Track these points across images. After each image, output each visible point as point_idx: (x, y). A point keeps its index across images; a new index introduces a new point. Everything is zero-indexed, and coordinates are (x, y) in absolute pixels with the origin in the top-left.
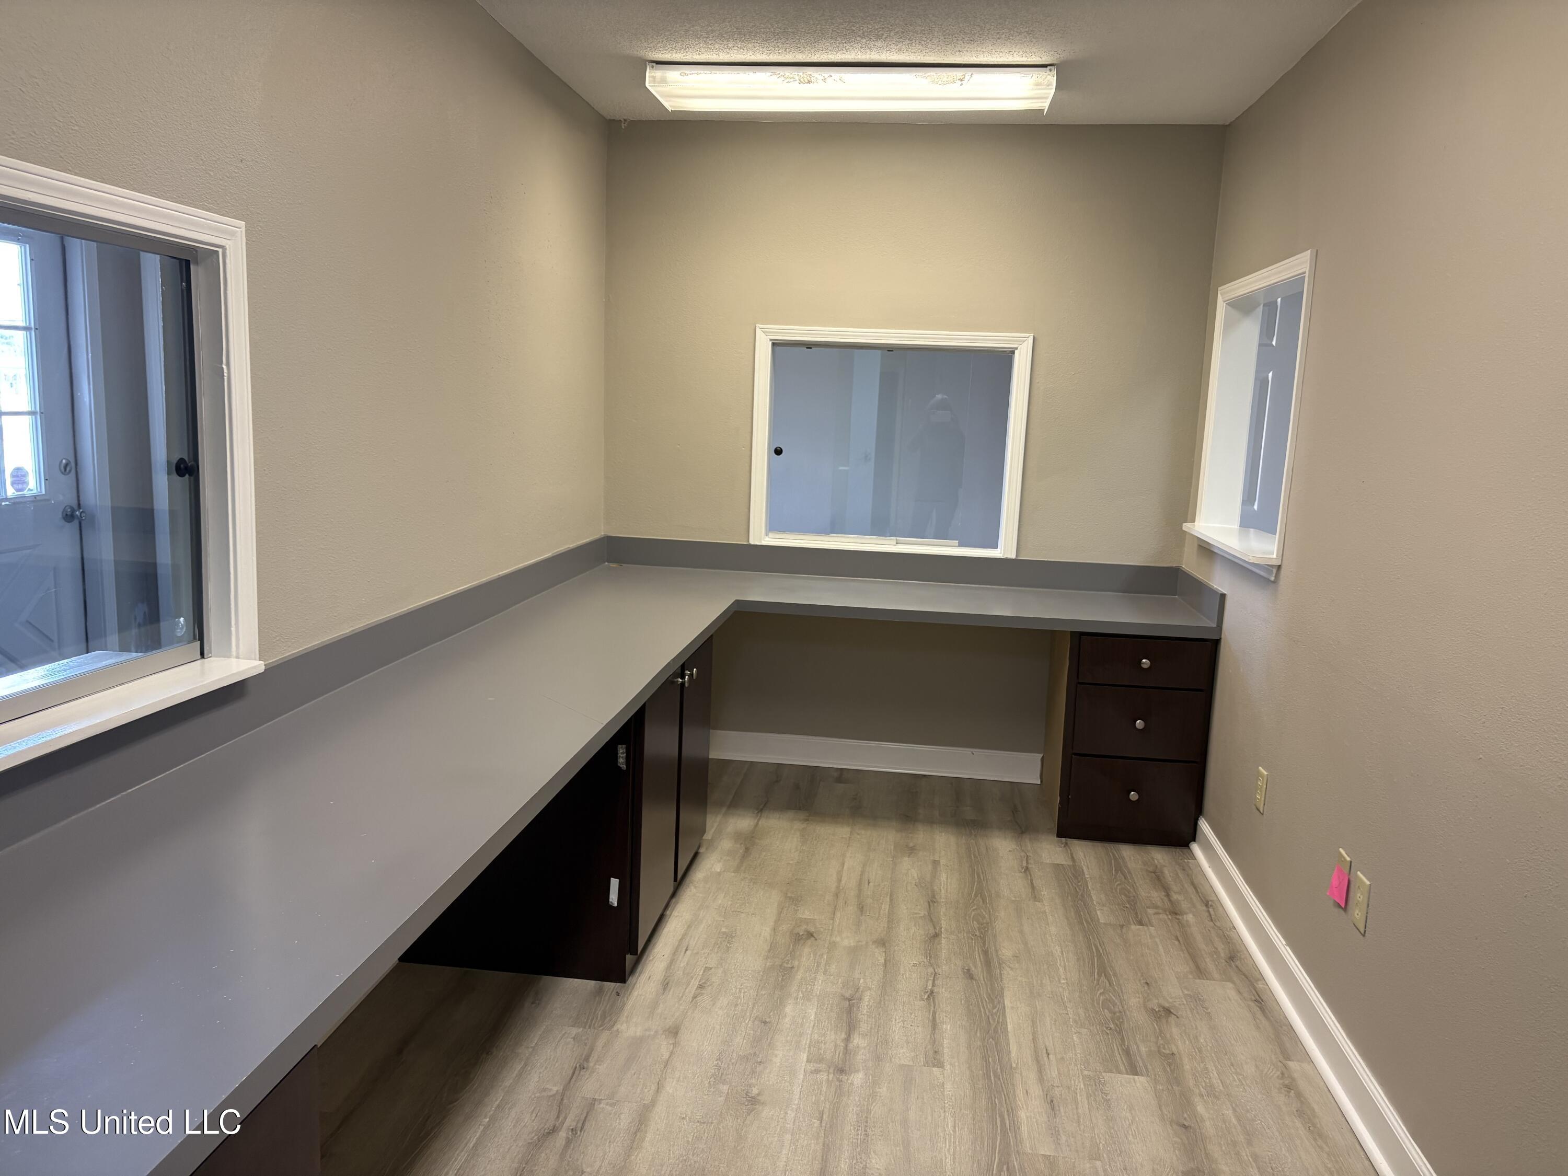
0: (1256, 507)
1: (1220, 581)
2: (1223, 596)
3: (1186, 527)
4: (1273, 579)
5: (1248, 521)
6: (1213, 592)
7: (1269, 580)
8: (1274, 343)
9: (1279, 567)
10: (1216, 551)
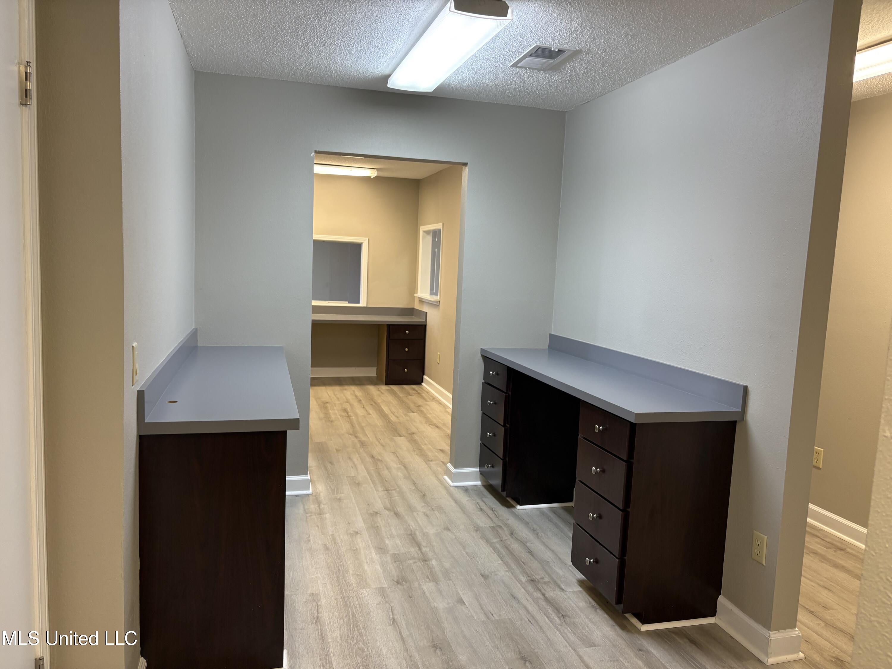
0: (434, 291)
1: (425, 309)
2: (426, 313)
3: (415, 295)
4: (438, 304)
5: (431, 294)
6: (424, 312)
7: (437, 305)
8: (437, 240)
9: (439, 301)
10: (424, 300)
